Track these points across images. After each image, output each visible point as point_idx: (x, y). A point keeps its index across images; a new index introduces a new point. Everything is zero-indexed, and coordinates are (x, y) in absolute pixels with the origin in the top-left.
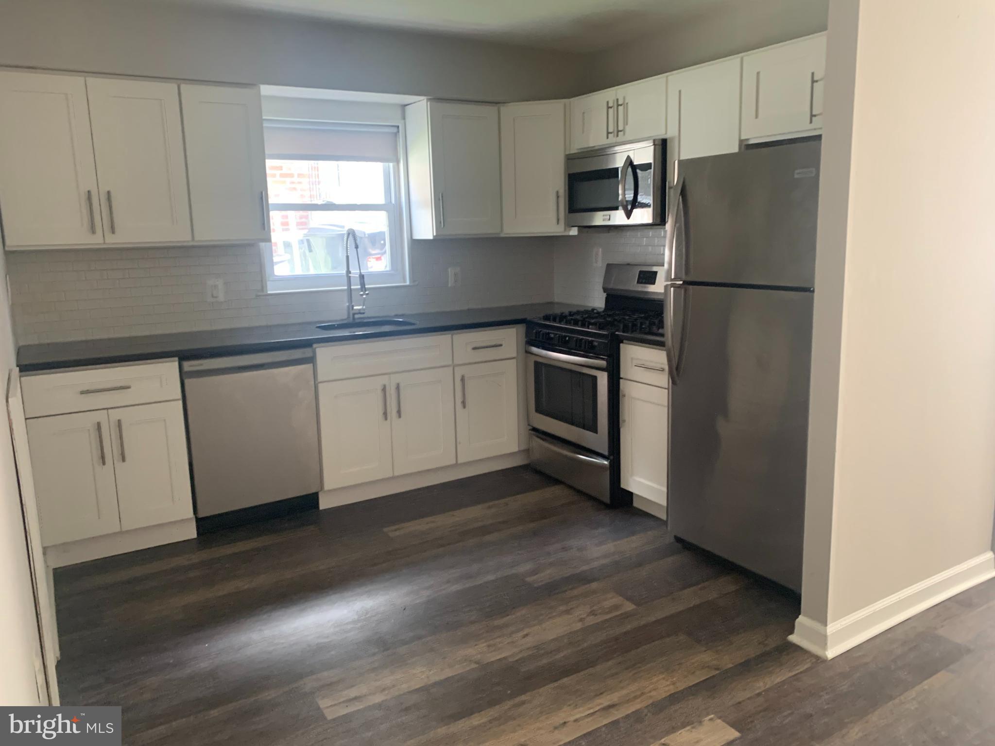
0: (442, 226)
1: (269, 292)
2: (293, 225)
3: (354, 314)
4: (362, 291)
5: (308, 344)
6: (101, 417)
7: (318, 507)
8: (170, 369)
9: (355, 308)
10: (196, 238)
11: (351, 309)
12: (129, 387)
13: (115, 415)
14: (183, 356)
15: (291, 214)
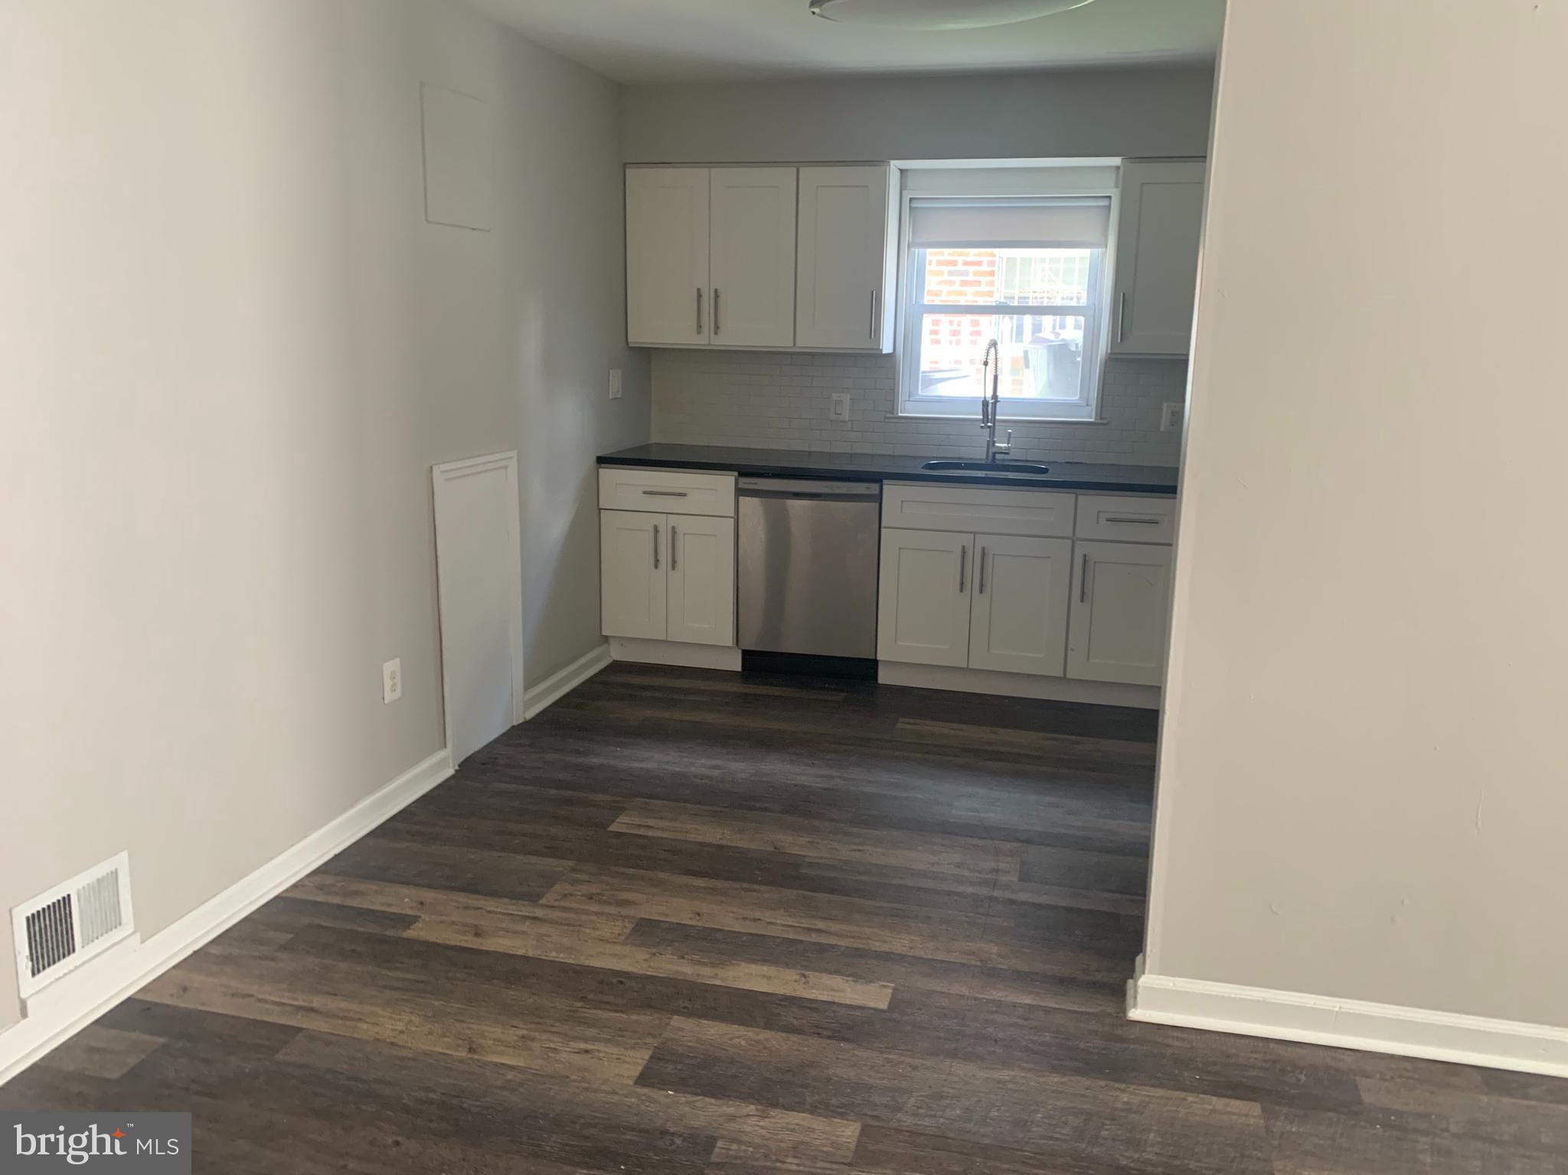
0: (1119, 341)
1: (900, 414)
2: (965, 336)
3: (994, 454)
4: (983, 423)
5: (878, 478)
6: (660, 520)
7: (876, 679)
8: (726, 482)
9: (997, 445)
10: (798, 344)
11: (991, 443)
12: (685, 495)
13: (674, 520)
14: (744, 472)
15: (967, 319)
